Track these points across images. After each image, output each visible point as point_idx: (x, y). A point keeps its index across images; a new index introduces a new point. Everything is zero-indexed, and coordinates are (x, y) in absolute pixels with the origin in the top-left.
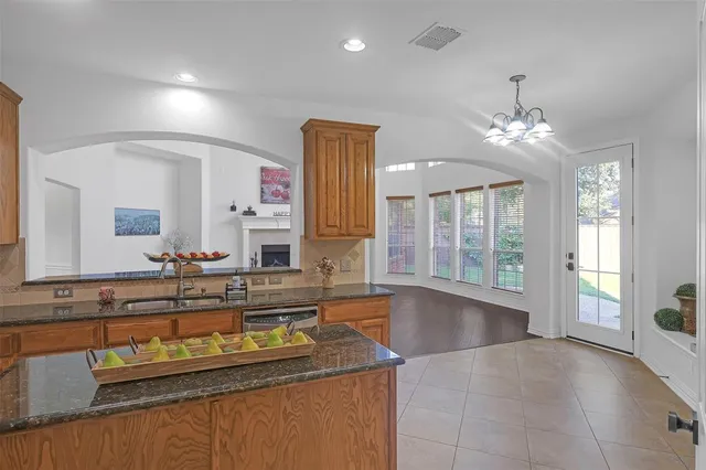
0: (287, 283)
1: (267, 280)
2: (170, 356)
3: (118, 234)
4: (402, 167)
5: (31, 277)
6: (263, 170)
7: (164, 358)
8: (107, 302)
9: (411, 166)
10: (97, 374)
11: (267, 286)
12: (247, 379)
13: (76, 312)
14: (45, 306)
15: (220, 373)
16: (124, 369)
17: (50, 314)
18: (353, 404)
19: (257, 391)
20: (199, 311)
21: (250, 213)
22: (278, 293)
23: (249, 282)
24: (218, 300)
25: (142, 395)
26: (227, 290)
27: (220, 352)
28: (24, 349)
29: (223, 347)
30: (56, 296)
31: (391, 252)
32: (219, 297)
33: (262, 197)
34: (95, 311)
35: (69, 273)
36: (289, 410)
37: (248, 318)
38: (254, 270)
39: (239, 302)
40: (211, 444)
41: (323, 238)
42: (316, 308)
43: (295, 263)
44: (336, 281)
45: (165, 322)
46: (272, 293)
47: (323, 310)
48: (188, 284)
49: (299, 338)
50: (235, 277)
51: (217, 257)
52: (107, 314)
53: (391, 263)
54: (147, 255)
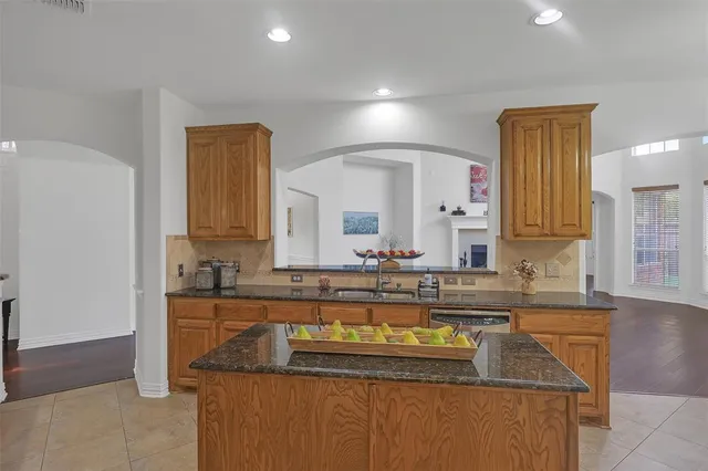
0: (482, 284)
1: (460, 280)
2: (344, 338)
3: (346, 233)
4: (657, 147)
5: (278, 266)
6: (472, 168)
7: (337, 338)
8: (324, 288)
9: (673, 145)
10: (291, 342)
11: (459, 286)
12: (402, 370)
13: (306, 294)
14: (285, 287)
15: (381, 360)
16: (309, 341)
17: (287, 293)
18: (518, 422)
19: (409, 384)
20: (390, 303)
21: (459, 212)
22: (471, 295)
23: (441, 281)
24: (410, 296)
25: (316, 365)
26: (420, 286)
27: (385, 341)
28: (270, 317)
29: (388, 338)
30: (293, 281)
31: (640, 257)
32: (412, 293)
33: (472, 196)
34: (316, 294)
35: (312, 264)
36: (443, 410)
37: (434, 316)
38: (463, 269)
39: (430, 300)
40: (369, 421)
41: (518, 238)
42: (508, 314)
43: (491, 265)
44: (539, 286)
45: (362, 310)
46: (465, 294)
47: (516, 316)
48: (386, 279)
49: (460, 341)
50: (426, 275)
51: (413, 255)
52: (323, 298)
53: (639, 273)
54: (355, 251)
